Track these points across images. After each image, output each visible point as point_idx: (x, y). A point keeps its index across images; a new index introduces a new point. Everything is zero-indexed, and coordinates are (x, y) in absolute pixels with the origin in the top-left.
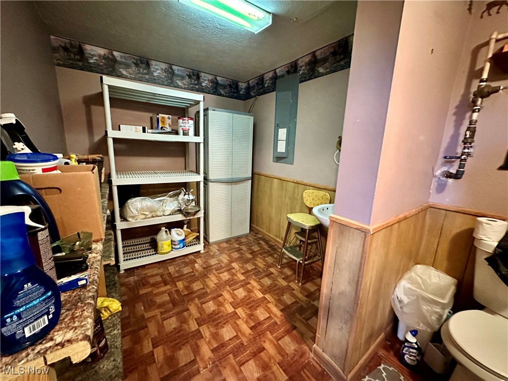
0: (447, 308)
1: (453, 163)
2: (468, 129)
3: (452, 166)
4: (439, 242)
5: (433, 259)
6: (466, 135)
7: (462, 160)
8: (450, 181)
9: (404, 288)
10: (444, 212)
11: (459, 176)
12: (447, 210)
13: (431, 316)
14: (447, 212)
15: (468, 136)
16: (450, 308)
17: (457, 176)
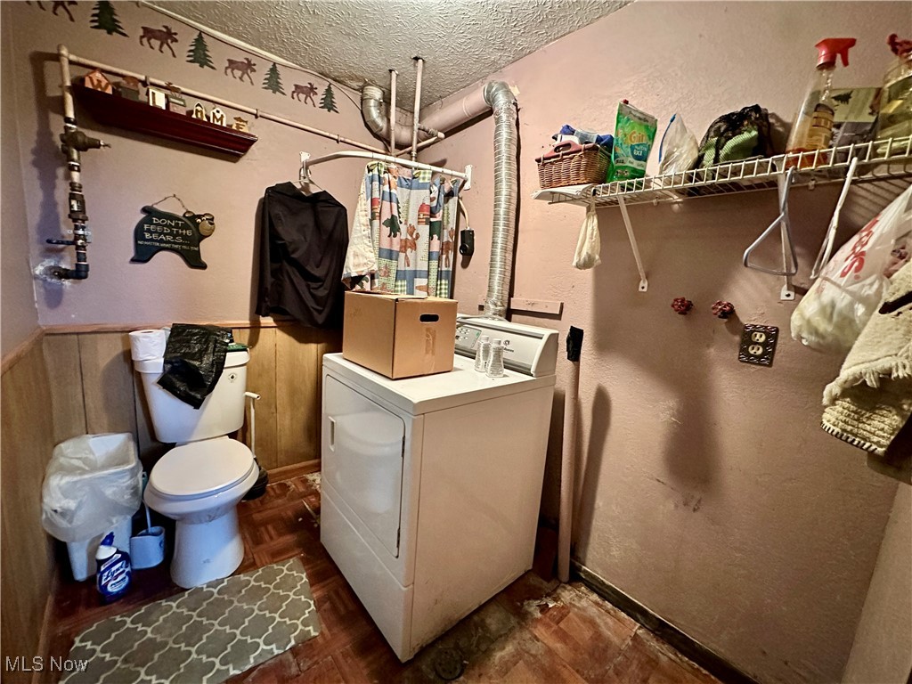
0: (138, 471)
1: (63, 253)
2: (72, 197)
3: (62, 258)
4: (83, 389)
5: (84, 422)
6: (71, 206)
7: (78, 248)
8: (67, 283)
9: (60, 488)
10: (75, 336)
11: (83, 274)
12: (78, 334)
13: (123, 497)
14: (80, 336)
15: (76, 208)
16: (142, 468)
17: (79, 273)
